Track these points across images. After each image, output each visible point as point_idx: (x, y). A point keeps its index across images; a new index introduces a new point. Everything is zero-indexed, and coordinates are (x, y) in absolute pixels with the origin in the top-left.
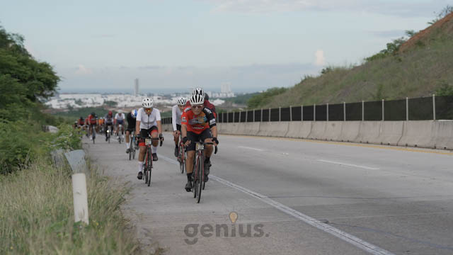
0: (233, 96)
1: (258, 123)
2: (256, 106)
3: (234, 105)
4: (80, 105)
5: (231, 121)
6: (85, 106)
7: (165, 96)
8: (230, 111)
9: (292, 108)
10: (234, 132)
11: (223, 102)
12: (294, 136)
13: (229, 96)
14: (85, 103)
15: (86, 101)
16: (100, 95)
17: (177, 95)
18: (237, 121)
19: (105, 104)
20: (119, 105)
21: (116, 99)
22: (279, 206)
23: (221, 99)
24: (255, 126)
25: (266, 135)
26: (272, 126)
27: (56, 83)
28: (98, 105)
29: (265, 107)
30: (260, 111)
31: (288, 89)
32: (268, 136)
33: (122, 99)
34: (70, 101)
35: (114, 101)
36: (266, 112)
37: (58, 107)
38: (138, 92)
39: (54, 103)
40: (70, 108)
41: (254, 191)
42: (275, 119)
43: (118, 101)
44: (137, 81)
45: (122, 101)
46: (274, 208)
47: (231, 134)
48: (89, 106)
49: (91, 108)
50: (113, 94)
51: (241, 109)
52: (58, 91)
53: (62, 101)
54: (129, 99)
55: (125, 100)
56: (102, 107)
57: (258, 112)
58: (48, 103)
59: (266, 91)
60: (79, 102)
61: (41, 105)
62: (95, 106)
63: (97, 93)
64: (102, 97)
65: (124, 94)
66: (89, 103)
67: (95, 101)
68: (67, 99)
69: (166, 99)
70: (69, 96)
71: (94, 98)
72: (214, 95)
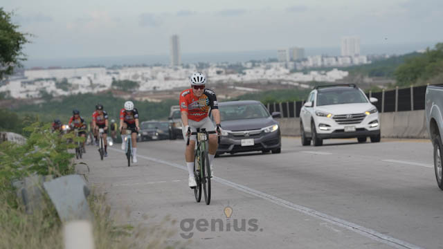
0: (365, 62)
2: (414, 79)
3: (368, 80)
4: (65, 89)
6: (76, 92)
7: (231, 67)
11: (346, 74)
13: (356, 61)
14: (77, 87)
15: (76, 82)
16: (104, 70)
17: (255, 64)
19: (115, 87)
20: (142, 89)
21: (136, 76)
28: (101, 90)
33: (147, 76)
34: (45, 84)
35: (131, 79)
37: (23, 96)
38: (178, 62)
39: (14, 89)
40: (45, 95)
43: (139, 79)
44: (175, 40)
45: (147, 80)
48: (84, 91)
49: (88, 95)
50: (130, 67)
52: (22, 63)
53: (30, 83)
54: (161, 75)
55: (154, 78)
56: (110, 92)
60: (63, 84)
62: (95, 91)
63: (98, 67)
64: (108, 73)
65: (151, 67)
66: (83, 87)
67: (95, 82)
68: (40, 80)
69: (232, 73)
70: (44, 74)
71: (92, 78)
72: (326, 62)
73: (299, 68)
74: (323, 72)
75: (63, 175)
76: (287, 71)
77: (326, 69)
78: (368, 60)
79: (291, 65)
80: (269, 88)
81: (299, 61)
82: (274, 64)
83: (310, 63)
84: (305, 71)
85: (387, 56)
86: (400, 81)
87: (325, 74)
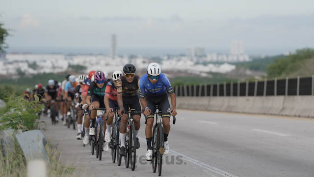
0: (247, 59)
1: (281, 98)
2: (280, 73)
3: (249, 72)
4: (35, 69)
5: (243, 94)
6: (42, 71)
7: (152, 58)
8: (243, 80)
10: (247, 110)
11: (233, 67)
13: (241, 59)
14: (42, 68)
15: (42, 64)
16: (63, 56)
17: (169, 57)
18: (251, 94)
19: (70, 69)
21: (85, 62)
23: (231, 63)
24: (277, 101)
25: (293, 113)
28: (60, 70)
29: (292, 76)
30: (284, 81)
32: (295, 116)
33: (93, 62)
34: (21, 65)
35: (81, 64)
36: (293, 82)
37: (4, 73)
38: (115, 53)
40: (20, 73)
43: (87, 65)
44: (114, 38)
45: (92, 65)
47: (243, 113)
48: (48, 71)
49: (51, 74)
51: (258, 77)
53: (10, 63)
54: (103, 62)
55: (98, 63)
56: (65, 73)
57: (281, 83)
59: (294, 52)
60: (33, 66)
62: (56, 71)
63: (59, 53)
64: (66, 59)
65: (96, 55)
66: (47, 67)
67: (56, 65)
68: (17, 61)
70: (20, 58)
71: (54, 60)
72: (220, 58)
73: (201, 61)
74: (217, 65)
75: (29, 130)
76: (192, 63)
77: (219, 63)
78: (250, 57)
79: (195, 59)
81: (201, 57)
82: (183, 58)
83: (209, 59)
84: (205, 64)
85: (263, 56)
86: (270, 74)
87: (218, 67)
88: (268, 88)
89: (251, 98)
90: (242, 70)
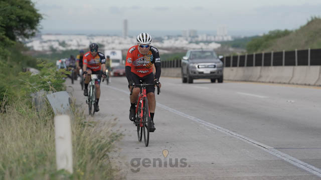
0: (230, 39)
1: (259, 68)
2: (256, 50)
3: (231, 49)
4: (64, 46)
6: (69, 48)
7: (156, 38)
8: (228, 55)
9: (298, 51)
10: (231, 78)
11: (219, 45)
12: (299, 82)
13: (225, 39)
14: (70, 45)
15: (69, 43)
16: (86, 37)
17: (169, 37)
18: (235, 65)
20: (106, 48)
21: (103, 41)
22: (287, 158)
23: (217, 42)
24: (256, 71)
25: (268, 80)
26: (274, 72)
27: (38, 21)
29: (267, 51)
31: (292, 32)
32: (270, 82)
35: (100, 43)
36: (268, 55)
37: (40, 49)
38: (126, 34)
39: (36, 45)
40: (53, 49)
41: (257, 141)
42: (278, 63)
43: (105, 43)
44: (126, 22)
45: (109, 43)
46: (283, 161)
48: (74, 48)
49: (76, 51)
50: (100, 35)
51: (239, 53)
52: (40, 30)
53: (45, 42)
54: (117, 41)
55: (113, 42)
57: (259, 56)
58: (29, 45)
59: (267, 33)
60: (63, 44)
61: (22, 46)
62: (81, 48)
63: (82, 35)
64: (88, 39)
65: (112, 36)
66: (74, 45)
67: (80, 43)
68: (50, 41)
69: (157, 42)
70: (52, 38)
71: (78, 40)
72: (209, 38)
74: (207, 43)
76: (187, 42)
78: (232, 38)
79: (189, 39)
80: (177, 51)
81: (193, 37)
82: (180, 38)
83: (200, 39)
84: (197, 43)
85: (243, 37)
86: (249, 50)
87: (208, 45)
88: (248, 61)
89: (235, 69)
90: (226, 48)
